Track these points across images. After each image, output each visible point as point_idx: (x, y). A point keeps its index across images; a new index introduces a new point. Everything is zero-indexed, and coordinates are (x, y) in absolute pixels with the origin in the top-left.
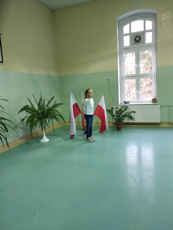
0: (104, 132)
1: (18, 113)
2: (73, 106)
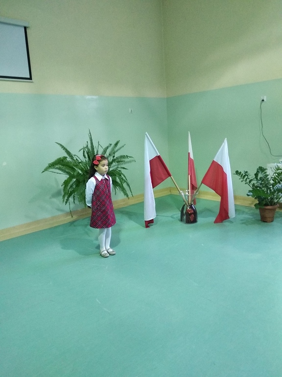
0: (226, 223)
1: (43, 172)
2: (151, 161)
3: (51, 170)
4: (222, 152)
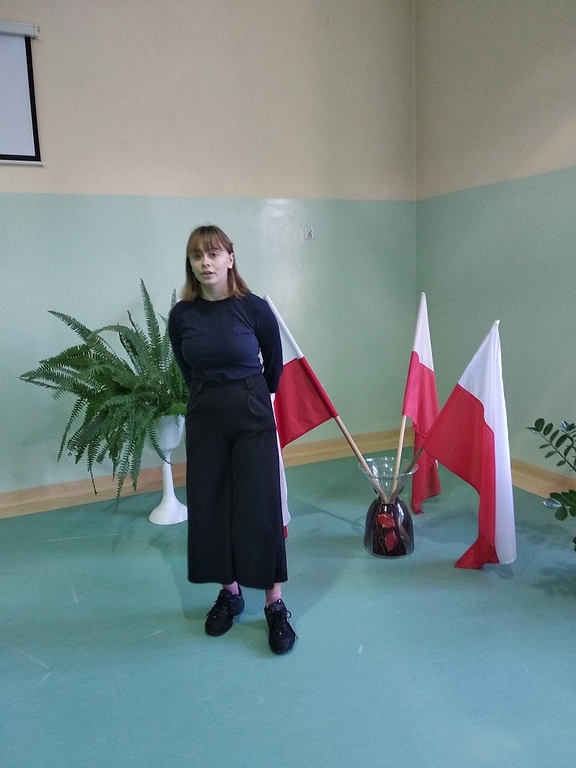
4: (485, 359)
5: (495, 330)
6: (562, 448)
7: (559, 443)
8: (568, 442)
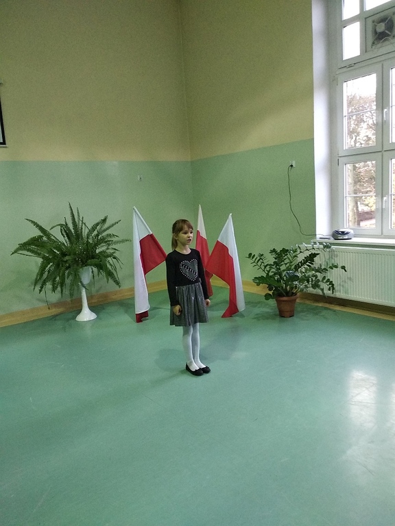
1: (12, 254)
2: (142, 242)
3: (21, 252)
4: (227, 230)
5: (230, 217)
6: (259, 263)
7: (258, 262)
8: (261, 261)
